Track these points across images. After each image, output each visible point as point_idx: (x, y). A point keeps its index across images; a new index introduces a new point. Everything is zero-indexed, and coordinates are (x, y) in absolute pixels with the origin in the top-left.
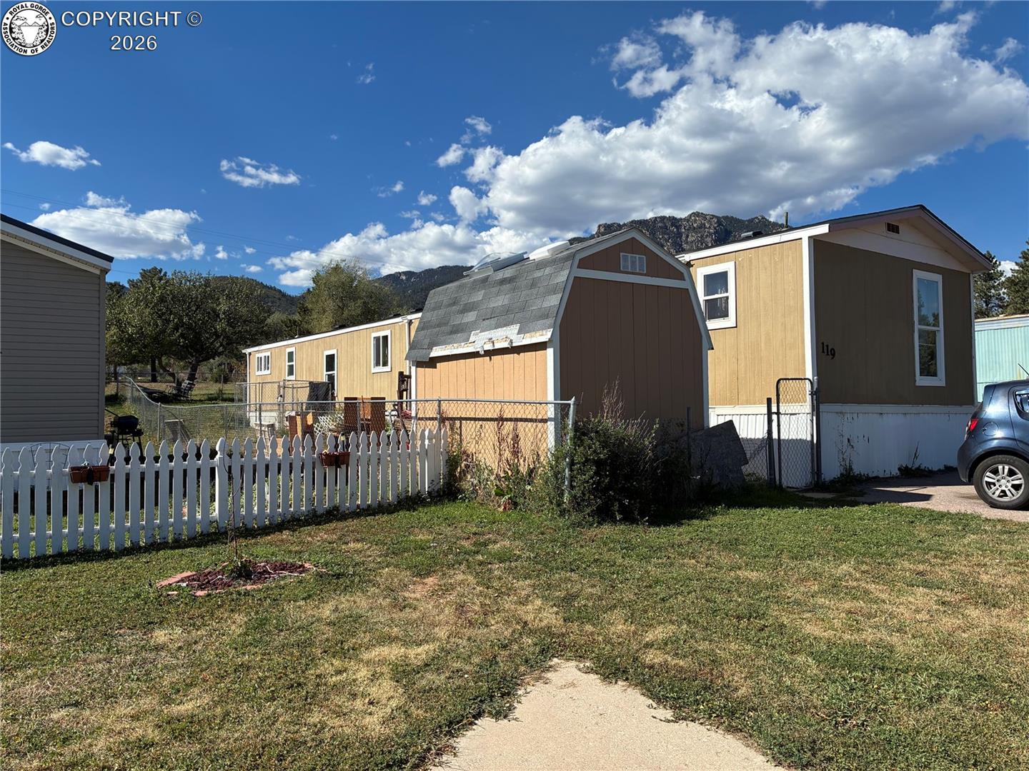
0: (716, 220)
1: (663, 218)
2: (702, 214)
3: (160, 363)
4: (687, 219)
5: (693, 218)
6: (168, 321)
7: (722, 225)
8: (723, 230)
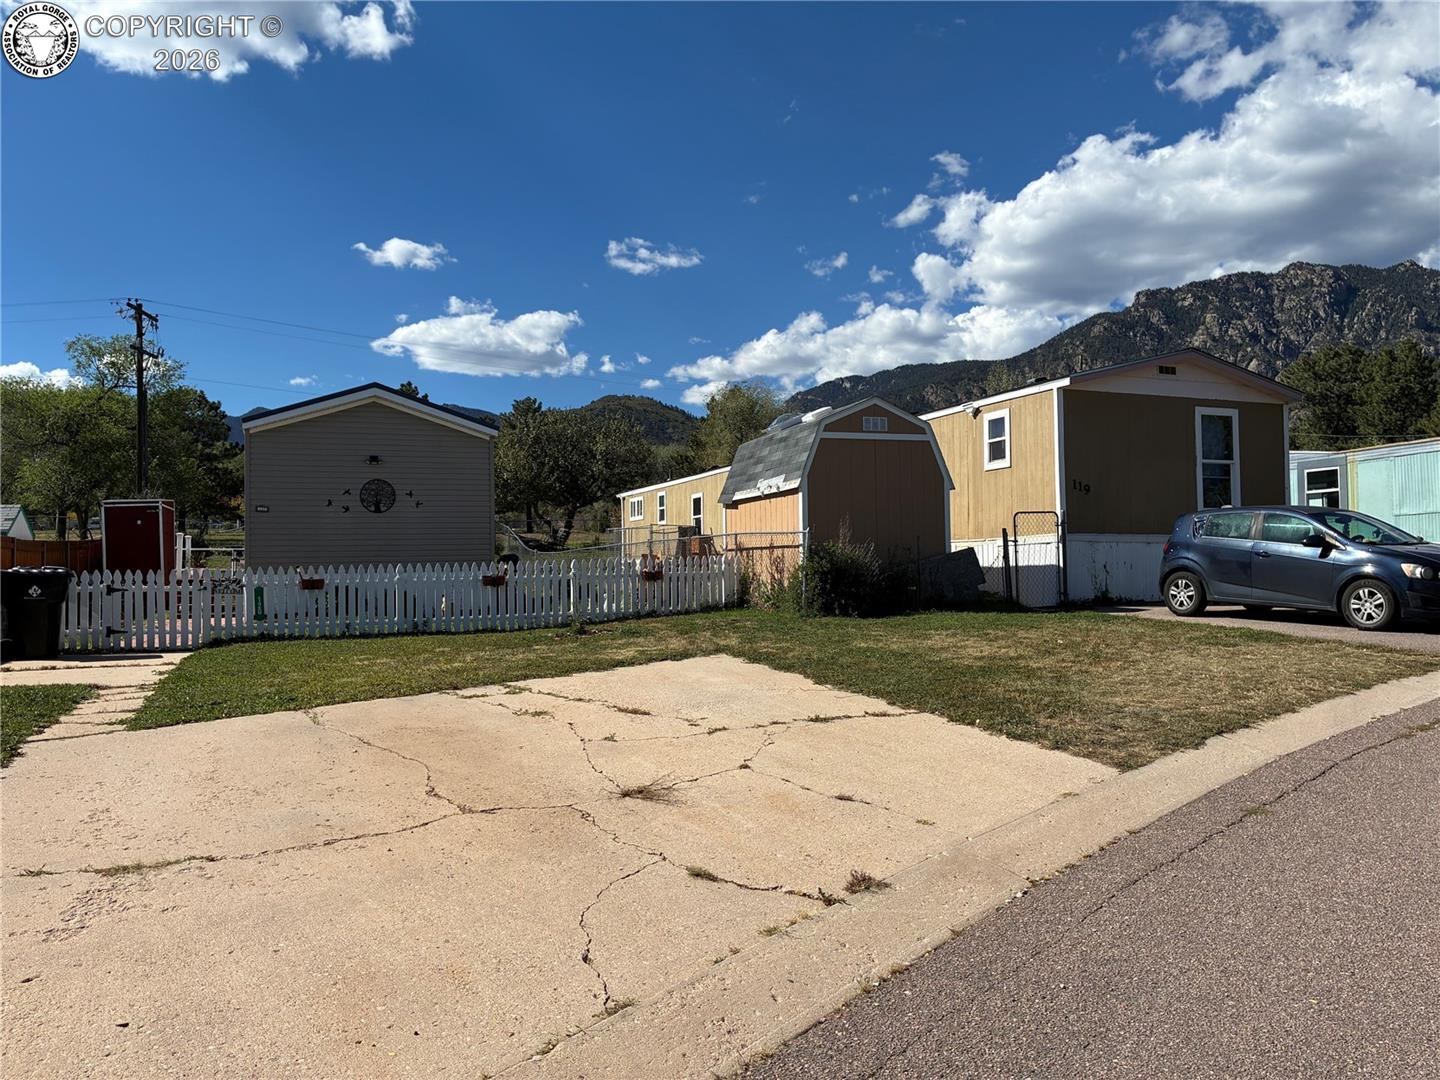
0: (1331, 273)
1: (1241, 276)
2: (1308, 264)
3: (536, 511)
4: (1282, 275)
5: (1292, 272)
6: (543, 464)
7: (1343, 280)
8: (1345, 288)
